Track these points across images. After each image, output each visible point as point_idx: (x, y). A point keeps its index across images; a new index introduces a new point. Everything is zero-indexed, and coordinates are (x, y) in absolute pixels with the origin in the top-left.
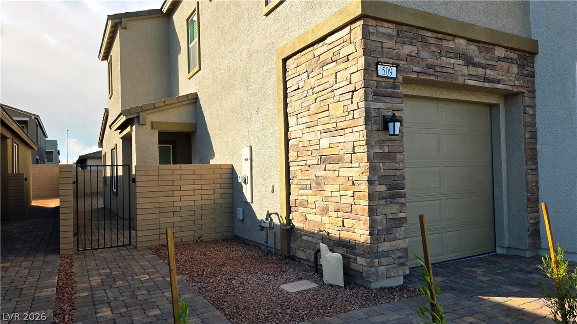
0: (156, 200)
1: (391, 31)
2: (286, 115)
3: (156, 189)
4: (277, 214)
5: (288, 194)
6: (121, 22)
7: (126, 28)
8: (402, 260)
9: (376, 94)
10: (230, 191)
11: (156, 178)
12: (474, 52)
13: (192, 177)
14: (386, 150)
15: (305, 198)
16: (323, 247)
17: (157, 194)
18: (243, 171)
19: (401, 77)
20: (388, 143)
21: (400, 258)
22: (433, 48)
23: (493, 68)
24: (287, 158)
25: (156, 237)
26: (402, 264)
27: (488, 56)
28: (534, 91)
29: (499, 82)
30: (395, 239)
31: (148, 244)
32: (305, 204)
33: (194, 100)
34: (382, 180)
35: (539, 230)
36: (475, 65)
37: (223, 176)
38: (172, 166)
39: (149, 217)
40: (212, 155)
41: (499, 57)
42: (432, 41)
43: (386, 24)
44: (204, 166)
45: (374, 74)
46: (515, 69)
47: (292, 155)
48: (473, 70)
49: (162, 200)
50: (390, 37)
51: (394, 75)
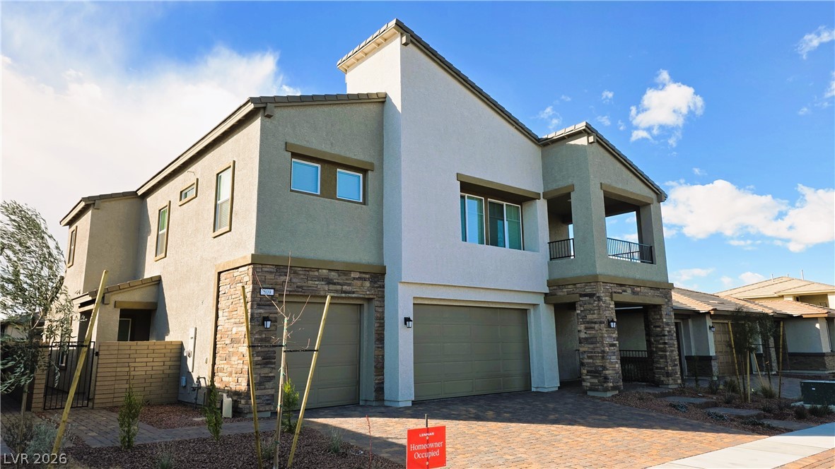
0: (114, 369)
1: (272, 270)
2: (217, 309)
3: (115, 361)
4: (205, 378)
5: (214, 364)
6: (94, 204)
7: (98, 209)
8: (269, 402)
9: (258, 305)
10: (177, 363)
11: (116, 352)
12: (334, 276)
13: (146, 351)
14: (264, 336)
15: (223, 366)
16: (225, 395)
17: (115, 365)
18: (188, 348)
19: (277, 295)
20: (265, 332)
21: (268, 400)
22: (302, 276)
23: (349, 285)
24: (215, 338)
25: (110, 400)
26: (269, 404)
27: (344, 278)
28: (383, 297)
29: (354, 293)
30: (265, 389)
31: (104, 406)
32: (222, 370)
33: (157, 282)
34: (258, 354)
35: (383, 388)
36: (335, 284)
37: (173, 351)
38: (129, 342)
39: (106, 383)
40: (166, 331)
41: (354, 278)
42: (301, 272)
43: (268, 266)
44: (159, 342)
45: (258, 294)
46: (367, 284)
47: (218, 336)
48: (332, 287)
49: (118, 369)
50: (271, 272)
51: (272, 294)
